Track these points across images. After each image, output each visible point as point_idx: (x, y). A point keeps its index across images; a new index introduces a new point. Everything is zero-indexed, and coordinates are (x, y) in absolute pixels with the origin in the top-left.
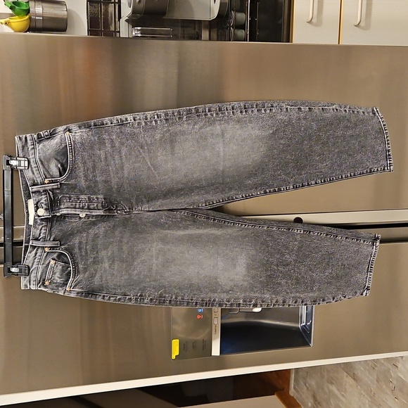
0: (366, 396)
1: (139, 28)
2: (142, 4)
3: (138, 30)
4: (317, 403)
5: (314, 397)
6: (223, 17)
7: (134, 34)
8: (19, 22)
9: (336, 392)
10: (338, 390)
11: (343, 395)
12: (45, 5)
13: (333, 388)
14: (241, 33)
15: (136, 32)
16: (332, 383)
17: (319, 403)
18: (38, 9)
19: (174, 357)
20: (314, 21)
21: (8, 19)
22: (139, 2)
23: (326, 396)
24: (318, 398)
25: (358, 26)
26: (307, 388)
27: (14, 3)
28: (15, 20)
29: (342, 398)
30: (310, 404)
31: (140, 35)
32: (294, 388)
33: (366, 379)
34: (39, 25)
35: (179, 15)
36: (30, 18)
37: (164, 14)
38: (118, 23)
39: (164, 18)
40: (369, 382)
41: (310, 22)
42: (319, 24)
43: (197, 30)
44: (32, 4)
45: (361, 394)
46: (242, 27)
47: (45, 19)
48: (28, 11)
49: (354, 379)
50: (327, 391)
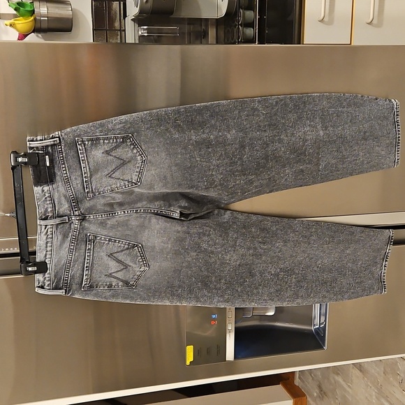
0: (373, 388)
1: (145, 27)
2: (150, 5)
3: (144, 29)
4: (322, 393)
5: (320, 387)
6: (231, 15)
7: (140, 33)
8: (24, 23)
9: (343, 383)
10: (344, 381)
11: (349, 386)
12: (49, 5)
13: (339, 379)
14: (250, 32)
15: (143, 31)
16: (338, 374)
17: (325, 393)
18: (43, 10)
19: (188, 363)
20: (326, 19)
21: (12, 21)
22: (147, 2)
23: (331, 387)
24: (324, 389)
25: (370, 23)
26: (313, 378)
27: (18, 4)
28: (20, 22)
29: (348, 389)
30: (315, 394)
31: (146, 35)
32: (299, 378)
33: (373, 371)
34: (44, 26)
35: (186, 13)
36: (35, 19)
37: (172, 13)
38: (123, 21)
39: (172, 16)
40: (376, 374)
41: (322, 21)
42: (330, 22)
43: (203, 27)
44: (36, 4)
45: (368, 385)
46: (251, 25)
47: (51, 19)
48: (33, 12)
49: (361, 371)
50: (333, 382)
